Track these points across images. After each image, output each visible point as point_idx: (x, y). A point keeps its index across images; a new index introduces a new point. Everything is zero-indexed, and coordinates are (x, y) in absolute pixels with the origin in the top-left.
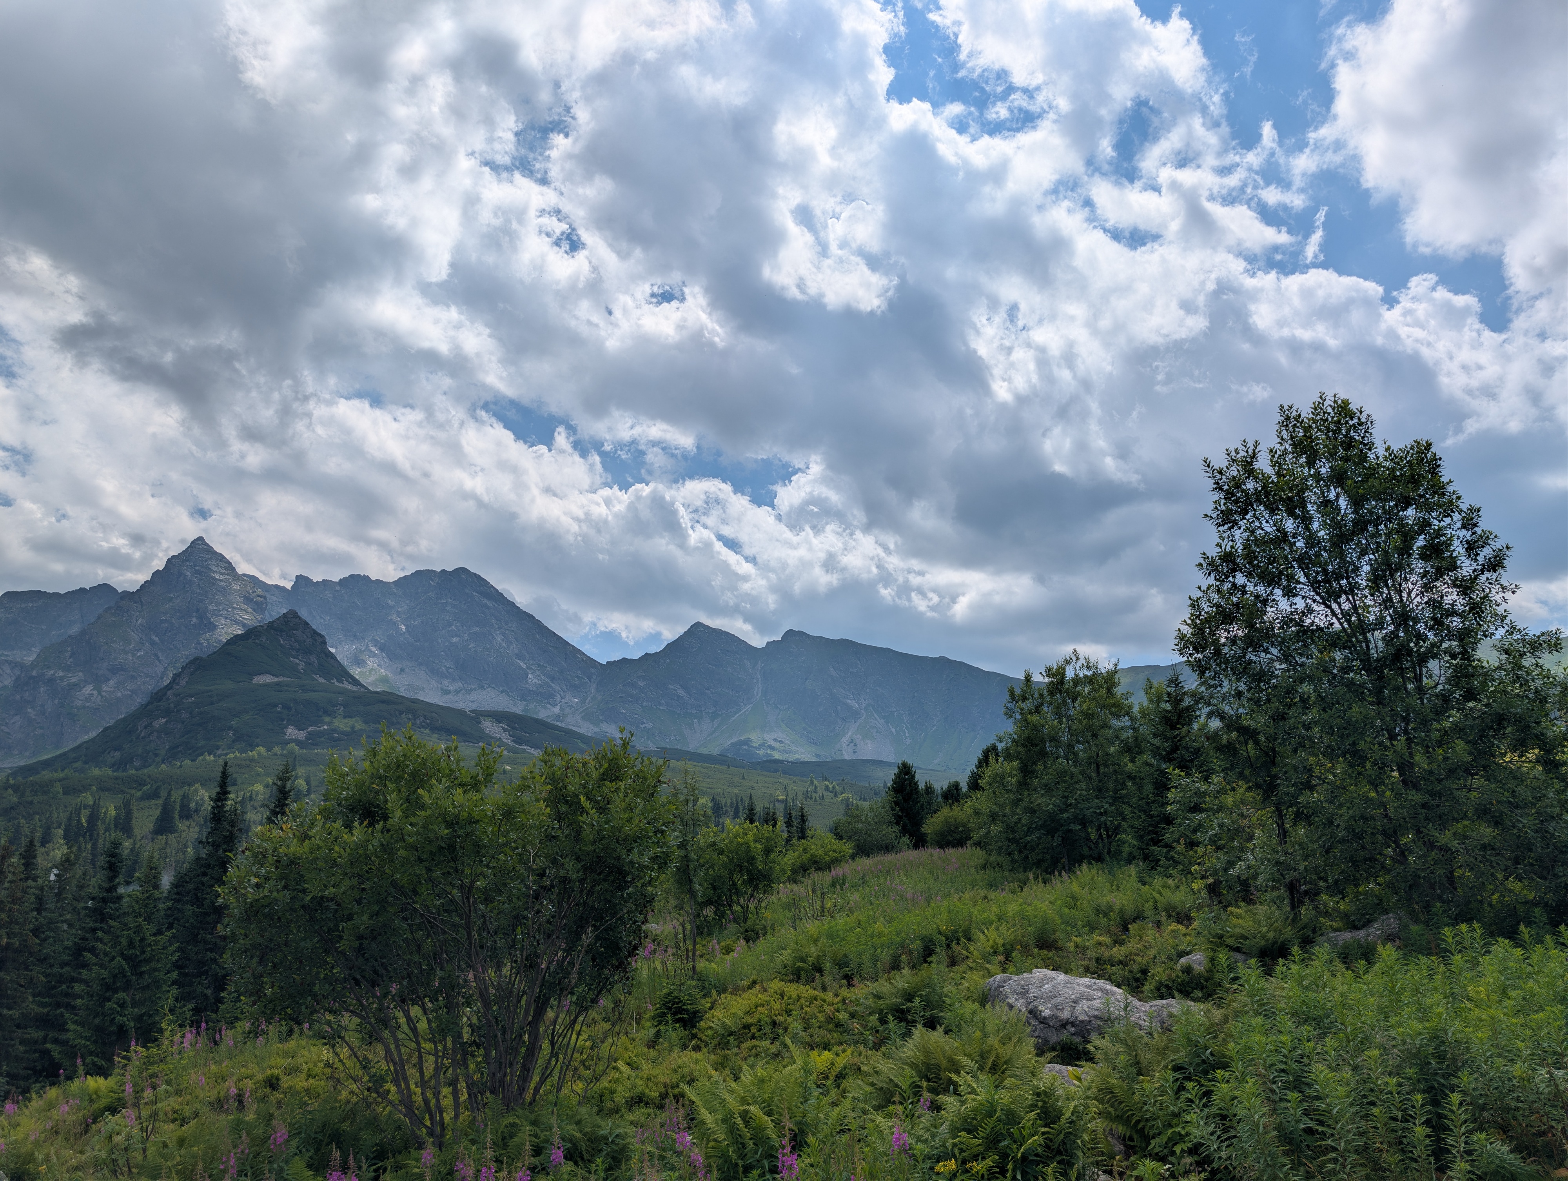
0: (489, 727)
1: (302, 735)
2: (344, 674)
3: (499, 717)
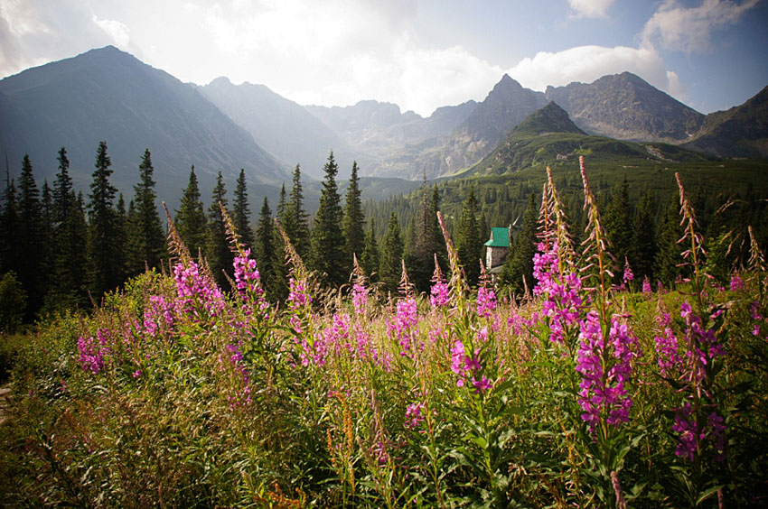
0: (650, 149)
1: (564, 158)
2: (577, 129)
3: (655, 145)
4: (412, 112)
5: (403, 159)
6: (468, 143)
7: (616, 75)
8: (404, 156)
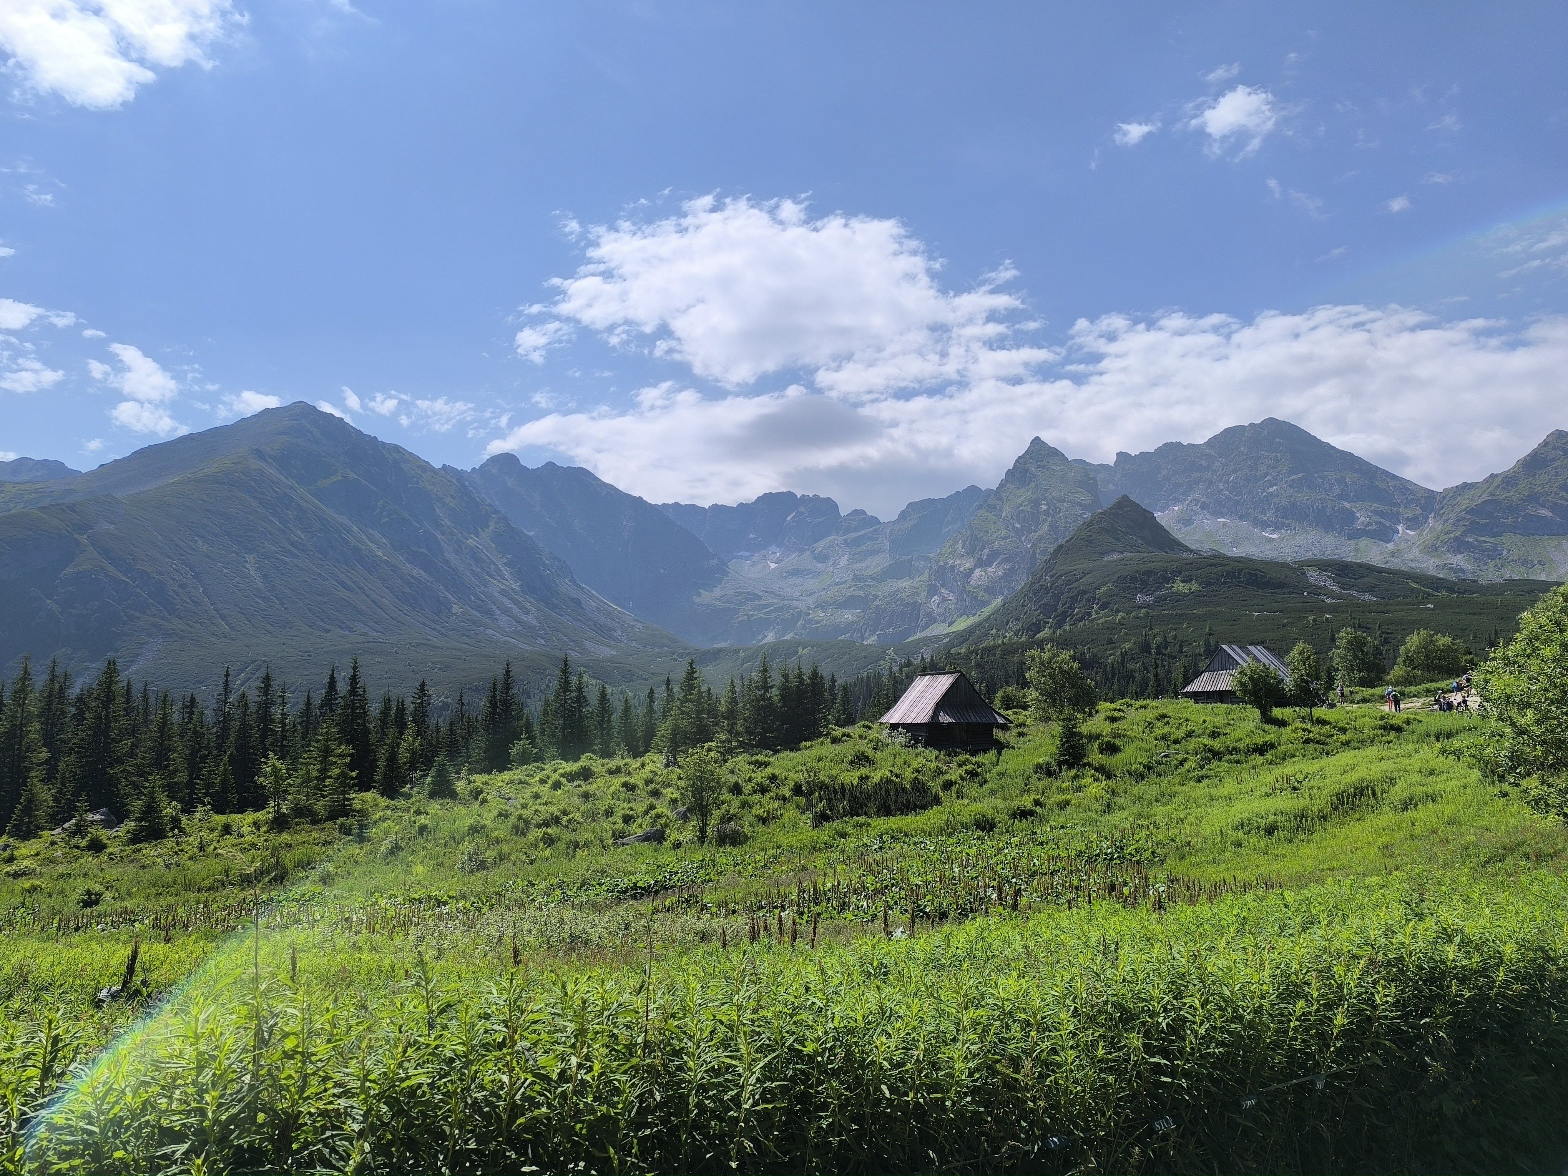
0: (1314, 576)
1: (1150, 599)
2: (1174, 545)
3: (1323, 566)
4: (863, 512)
5: (849, 603)
6: (971, 571)
7: (1252, 425)
8: (852, 597)
